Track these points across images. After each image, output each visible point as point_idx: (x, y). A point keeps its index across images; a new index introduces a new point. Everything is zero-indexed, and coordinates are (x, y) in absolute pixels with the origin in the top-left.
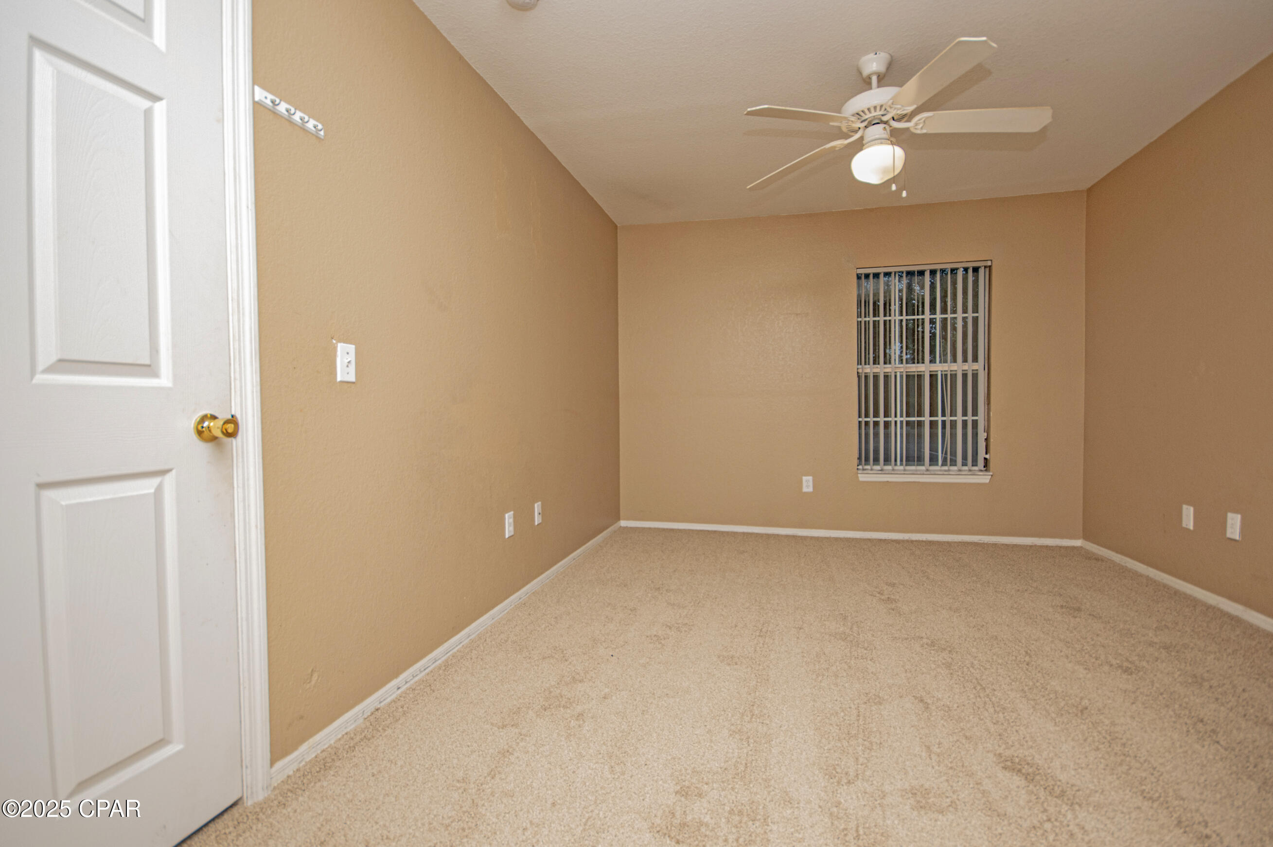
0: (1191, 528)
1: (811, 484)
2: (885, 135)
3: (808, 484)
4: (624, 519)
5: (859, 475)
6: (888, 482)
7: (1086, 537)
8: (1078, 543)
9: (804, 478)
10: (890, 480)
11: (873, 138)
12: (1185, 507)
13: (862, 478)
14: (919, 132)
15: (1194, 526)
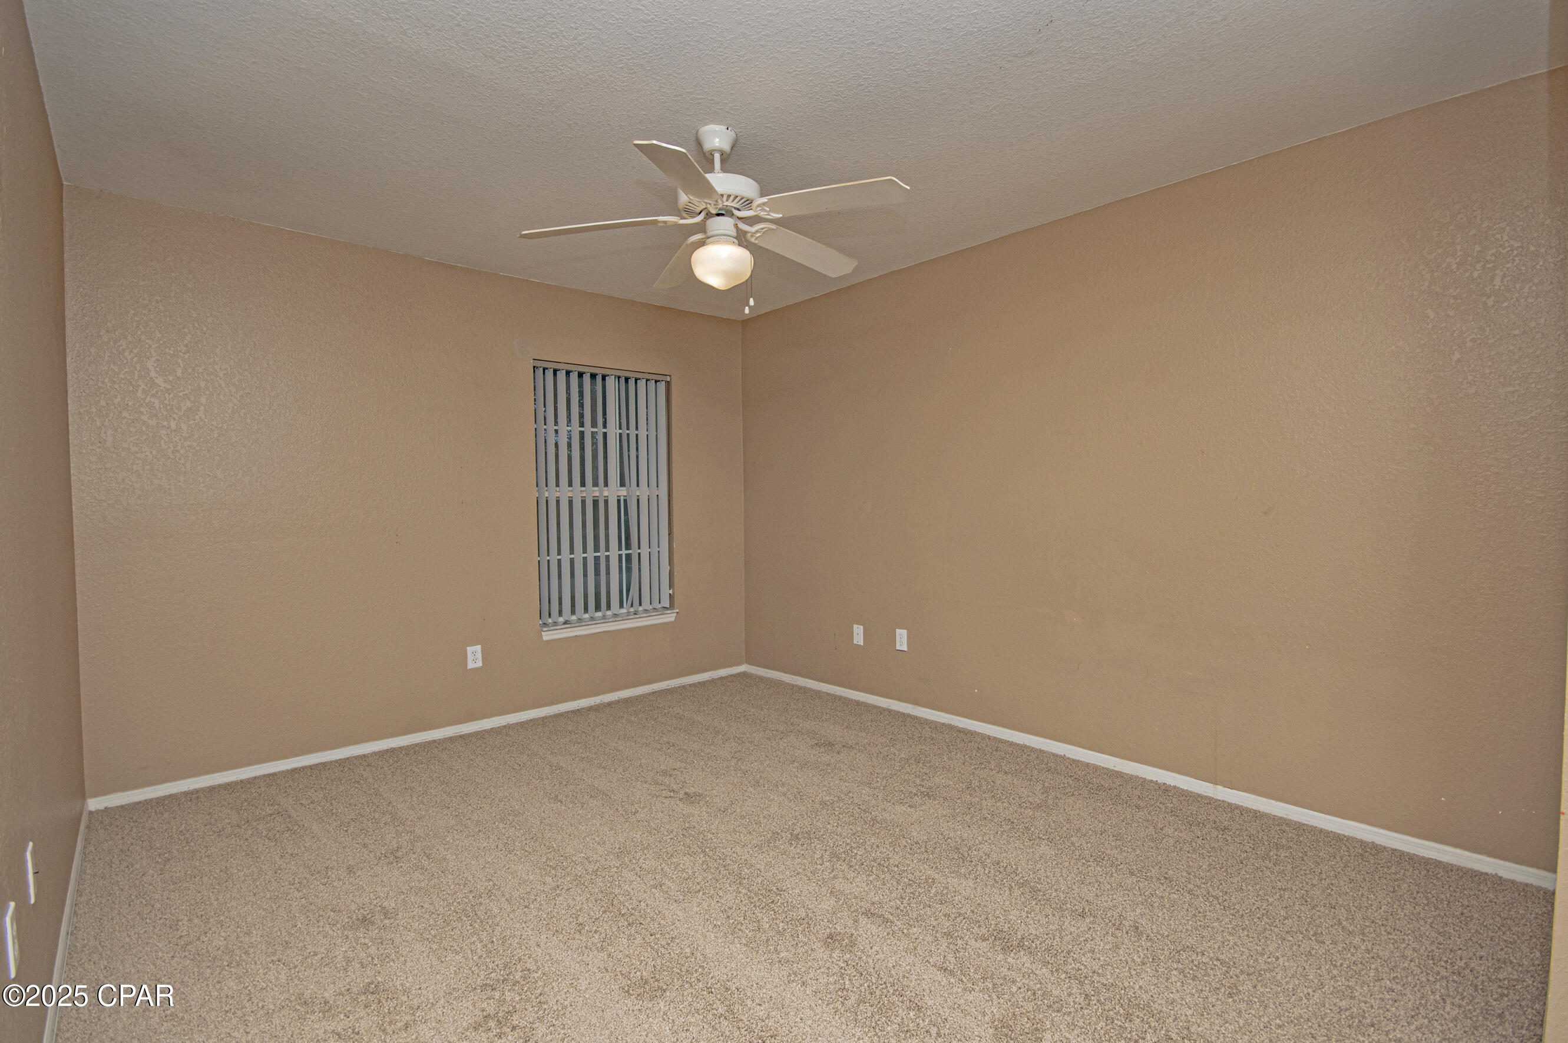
0: (862, 644)
1: (479, 655)
2: (733, 232)
3: (474, 656)
4: (95, 795)
5: (543, 633)
6: (576, 636)
7: (749, 662)
8: (743, 668)
9: (469, 649)
10: (578, 633)
11: (721, 232)
12: (855, 626)
13: (547, 636)
14: (753, 240)
15: (864, 643)
